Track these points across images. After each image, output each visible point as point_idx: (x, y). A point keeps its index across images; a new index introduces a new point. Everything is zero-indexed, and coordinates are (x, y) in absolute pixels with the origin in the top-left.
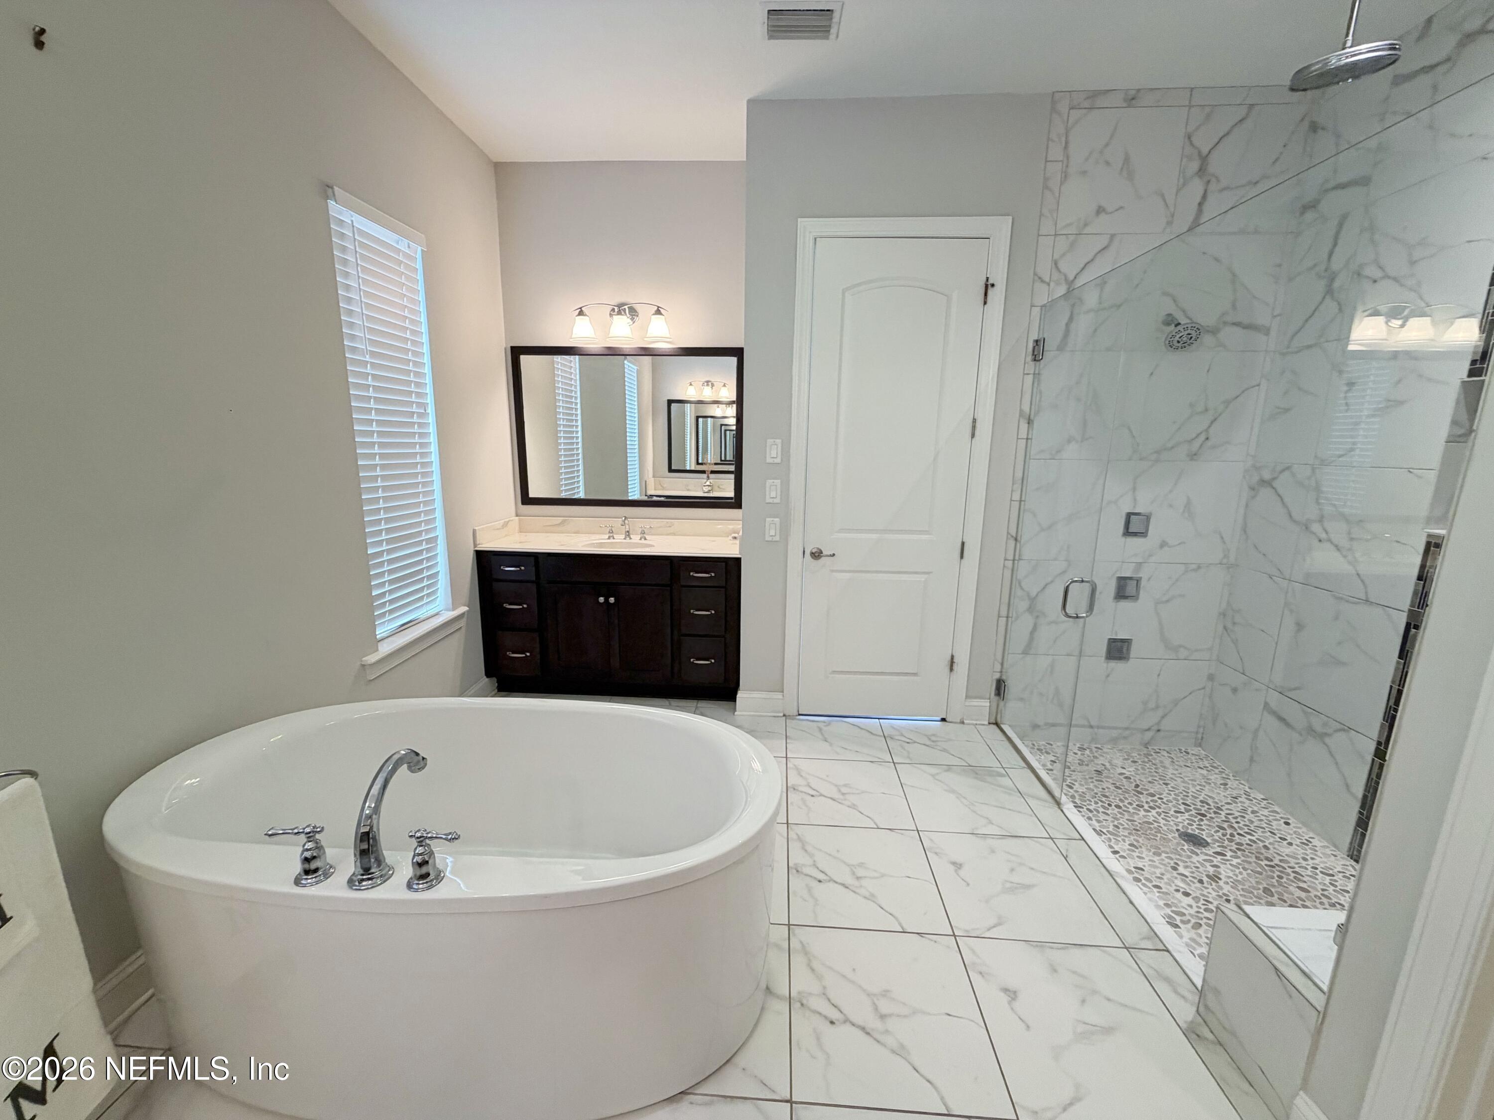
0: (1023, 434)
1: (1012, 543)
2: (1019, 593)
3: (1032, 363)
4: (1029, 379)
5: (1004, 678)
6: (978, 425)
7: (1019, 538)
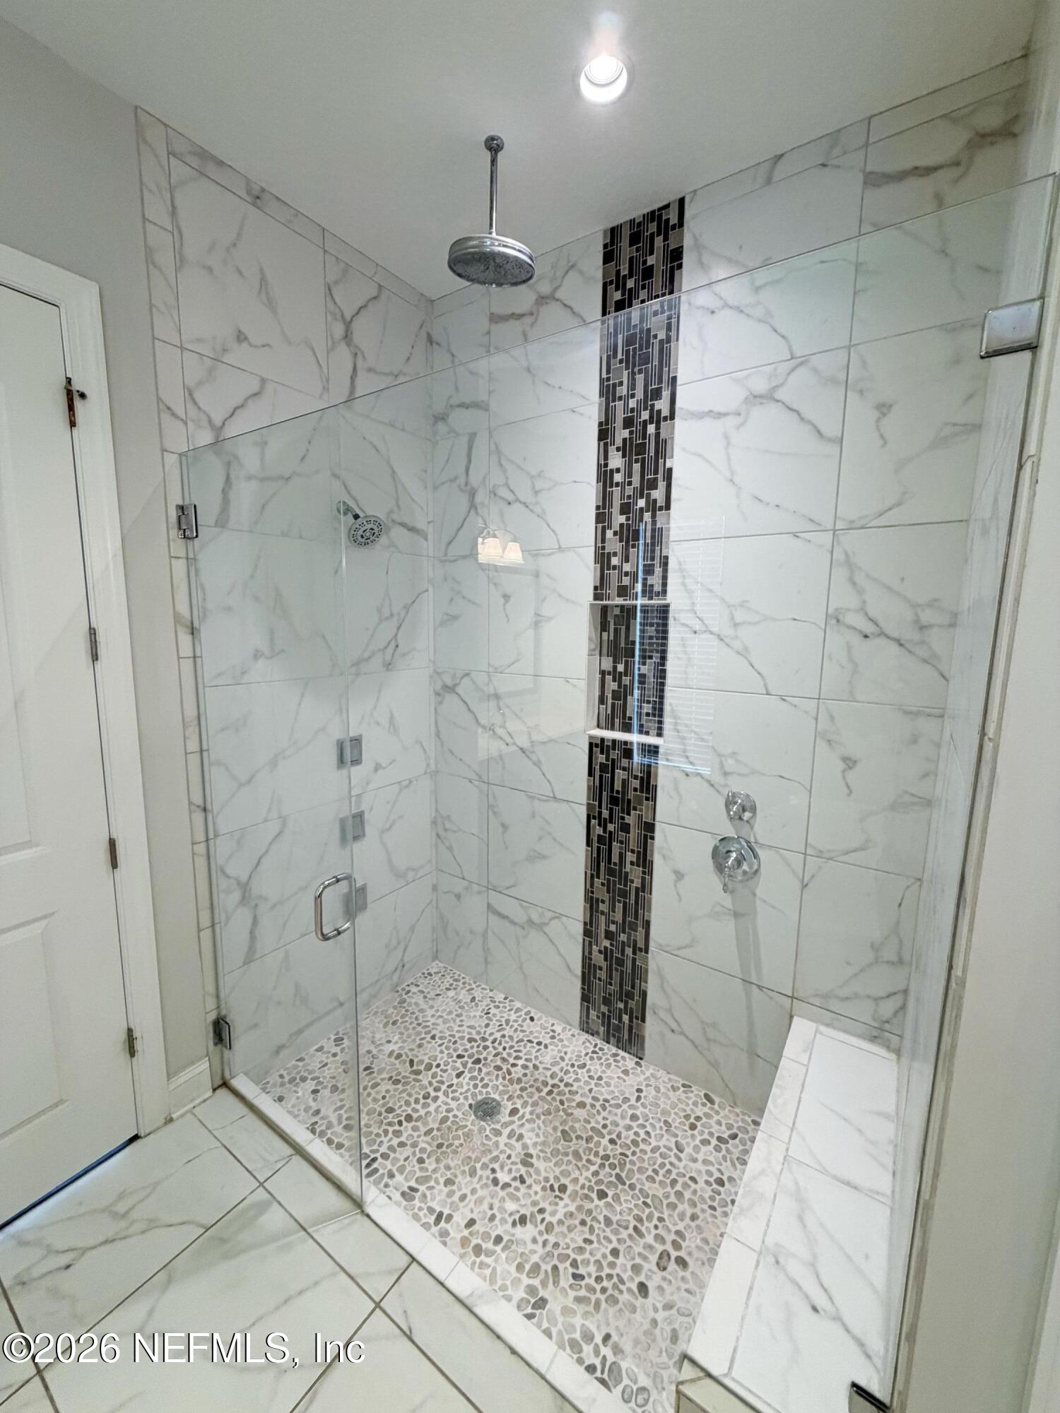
0: (186, 650)
1: (198, 817)
2: (223, 883)
3: (181, 542)
4: (180, 567)
5: (224, 1012)
6: (101, 638)
7: (209, 807)
